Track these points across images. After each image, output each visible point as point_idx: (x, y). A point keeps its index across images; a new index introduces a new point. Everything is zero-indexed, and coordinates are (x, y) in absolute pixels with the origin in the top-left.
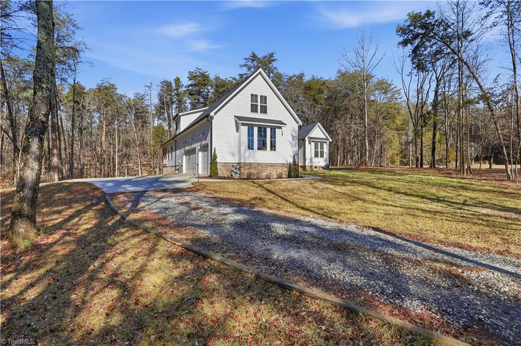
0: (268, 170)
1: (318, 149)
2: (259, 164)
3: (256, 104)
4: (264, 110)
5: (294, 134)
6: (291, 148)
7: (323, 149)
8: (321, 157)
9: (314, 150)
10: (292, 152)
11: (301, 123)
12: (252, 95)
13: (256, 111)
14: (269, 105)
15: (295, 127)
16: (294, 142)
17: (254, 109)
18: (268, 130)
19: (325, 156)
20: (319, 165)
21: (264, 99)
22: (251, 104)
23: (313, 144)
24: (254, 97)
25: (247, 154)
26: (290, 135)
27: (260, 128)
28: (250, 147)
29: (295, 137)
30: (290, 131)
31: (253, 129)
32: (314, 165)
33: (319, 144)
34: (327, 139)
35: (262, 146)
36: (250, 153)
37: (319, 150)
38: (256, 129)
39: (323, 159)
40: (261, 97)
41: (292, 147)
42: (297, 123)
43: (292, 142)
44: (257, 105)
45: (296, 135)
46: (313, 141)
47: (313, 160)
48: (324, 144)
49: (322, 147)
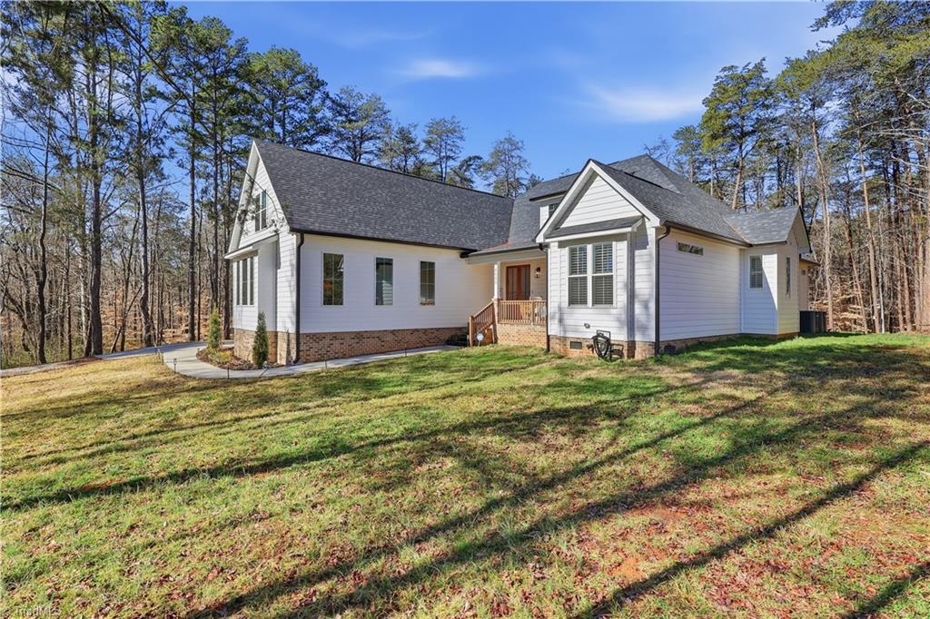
1: (583, 268)
7: (609, 267)
8: (596, 302)
9: (566, 276)
19: (620, 295)
20: (588, 334)
23: (566, 254)
25: (237, 314)
27: (244, 261)
32: (569, 334)
33: (590, 248)
36: (239, 312)
37: (590, 274)
38: (241, 265)
46: (566, 243)
47: (565, 317)
48: (614, 243)
49: (603, 261)
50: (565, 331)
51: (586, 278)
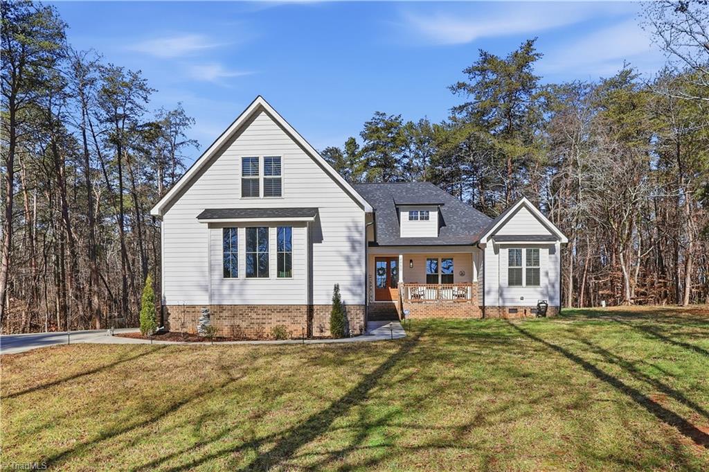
0: (274, 320)
1: (519, 263)
2: (252, 308)
3: (256, 177)
4: (274, 188)
5: (357, 236)
6: (347, 268)
7: (537, 263)
8: (528, 283)
9: (507, 267)
10: (349, 278)
11: (369, 208)
12: (245, 160)
13: (256, 194)
14: (285, 176)
15: (358, 219)
16: (355, 256)
17: (249, 189)
18: (273, 232)
19: (543, 280)
20: (522, 304)
21: (273, 164)
22: (242, 179)
23: (504, 253)
24: (249, 164)
25: (225, 289)
26: (344, 239)
27: (251, 231)
28: (230, 271)
29: (359, 242)
30: (344, 229)
31: (235, 235)
32: (508, 304)
33: (524, 251)
34: (555, 237)
35: (258, 268)
36: (232, 285)
37: (524, 267)
38: (242, 234)
39: (539, 289)
40: (267, 160)
41: (351, 266)
42: (362, 207)
43: (350, 253)
44: (257, 181)
45: (360, 237)
46: (504, 246)
47: (505, 293)
48: (540, 249)
49: (534, 259)
50: (504, 302)
51: (521, 269)
